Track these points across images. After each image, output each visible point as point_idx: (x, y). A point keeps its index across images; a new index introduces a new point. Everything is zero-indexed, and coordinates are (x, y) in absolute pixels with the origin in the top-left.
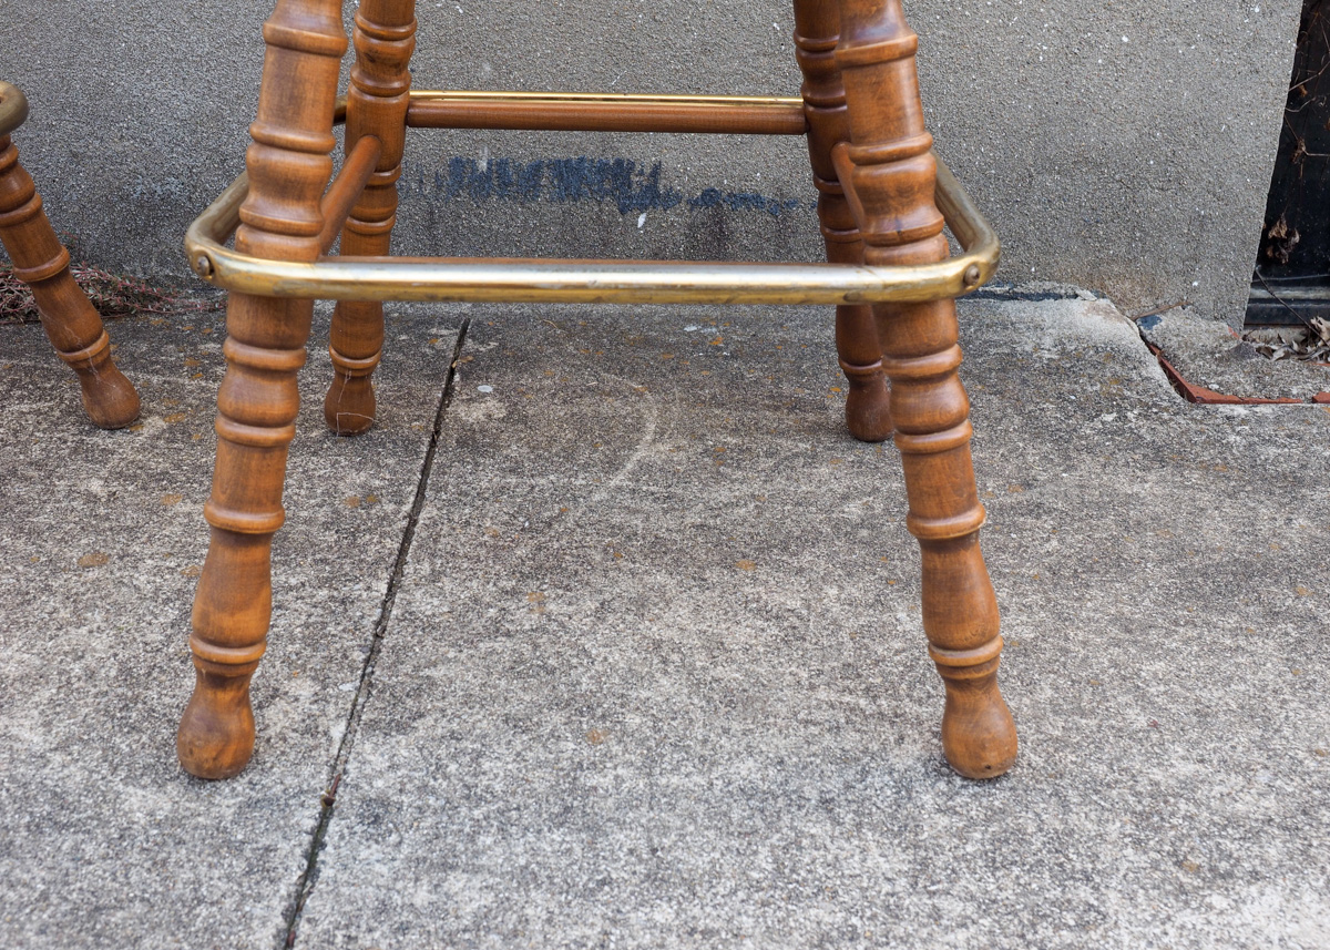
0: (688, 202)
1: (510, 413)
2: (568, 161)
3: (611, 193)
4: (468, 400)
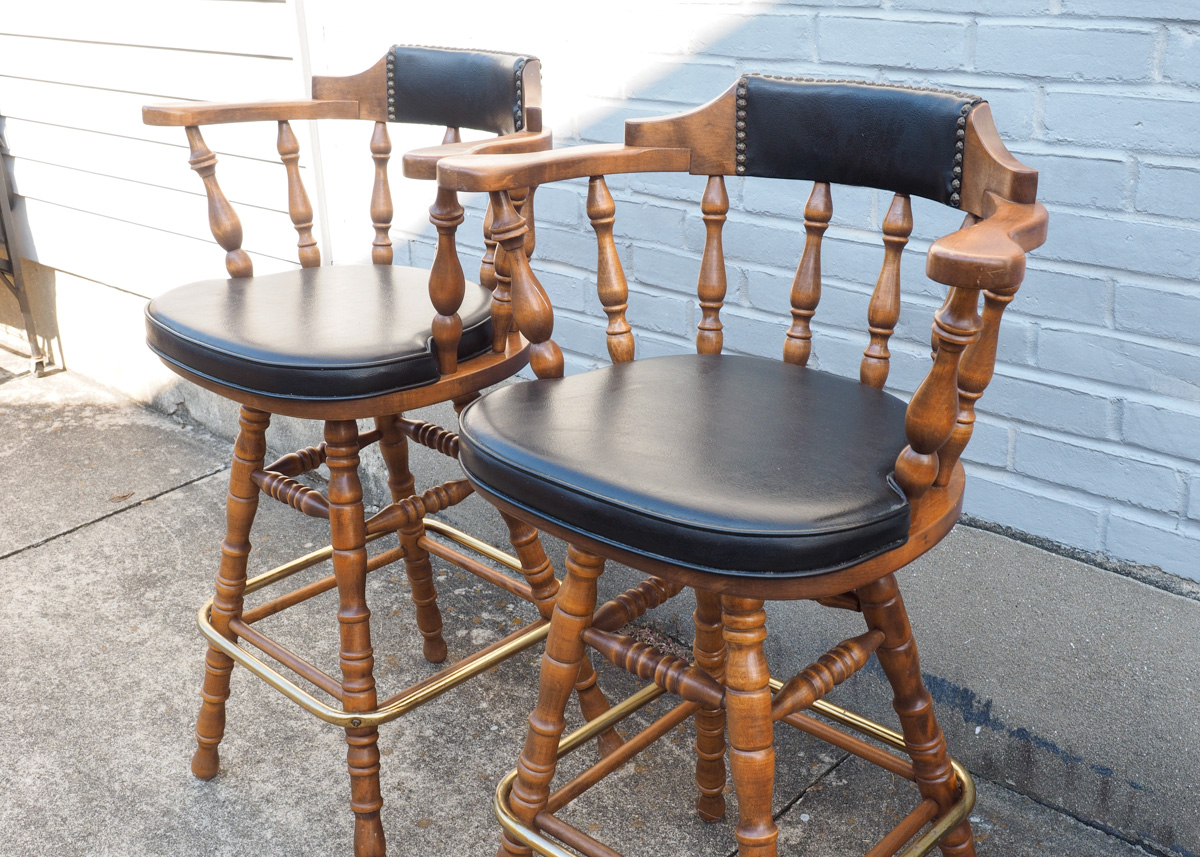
0: (1009, 731)
1: (801, 843)
2: (935, 678)
3: (960, 706)
4: (789, 822)
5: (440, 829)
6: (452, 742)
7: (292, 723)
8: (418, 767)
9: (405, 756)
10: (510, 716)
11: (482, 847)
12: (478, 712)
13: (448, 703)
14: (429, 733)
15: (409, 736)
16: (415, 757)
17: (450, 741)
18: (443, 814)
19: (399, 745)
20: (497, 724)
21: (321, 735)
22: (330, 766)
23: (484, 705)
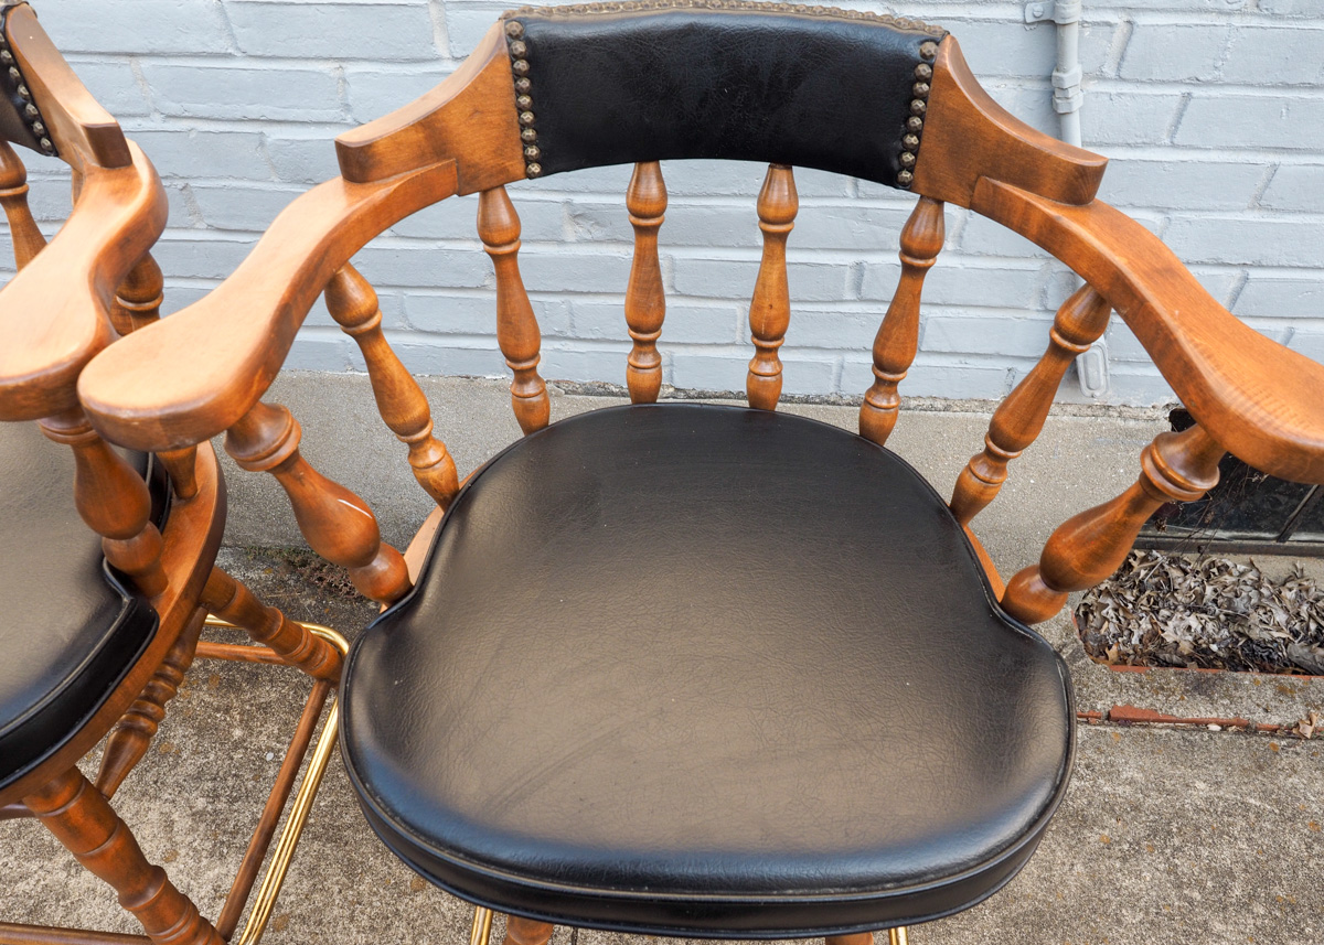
5: (303, 919)
6: (236, 800)
7: (21, 887)
8: (221, 854)
9: (195, 850)
10: (276, 732)
11: (363, 913)
12: (237, 745)
13: (195, 752)
14: (201, 803)
15: (182, 822)
16: (208, 845)
17: (234, 800)
18: (293, 898)
19: (178, 839)
20: (270, 749)
21: (73, 882)
22: (115, 916)
23: (237, 733)
